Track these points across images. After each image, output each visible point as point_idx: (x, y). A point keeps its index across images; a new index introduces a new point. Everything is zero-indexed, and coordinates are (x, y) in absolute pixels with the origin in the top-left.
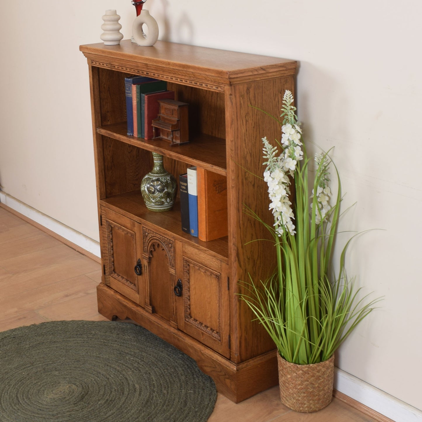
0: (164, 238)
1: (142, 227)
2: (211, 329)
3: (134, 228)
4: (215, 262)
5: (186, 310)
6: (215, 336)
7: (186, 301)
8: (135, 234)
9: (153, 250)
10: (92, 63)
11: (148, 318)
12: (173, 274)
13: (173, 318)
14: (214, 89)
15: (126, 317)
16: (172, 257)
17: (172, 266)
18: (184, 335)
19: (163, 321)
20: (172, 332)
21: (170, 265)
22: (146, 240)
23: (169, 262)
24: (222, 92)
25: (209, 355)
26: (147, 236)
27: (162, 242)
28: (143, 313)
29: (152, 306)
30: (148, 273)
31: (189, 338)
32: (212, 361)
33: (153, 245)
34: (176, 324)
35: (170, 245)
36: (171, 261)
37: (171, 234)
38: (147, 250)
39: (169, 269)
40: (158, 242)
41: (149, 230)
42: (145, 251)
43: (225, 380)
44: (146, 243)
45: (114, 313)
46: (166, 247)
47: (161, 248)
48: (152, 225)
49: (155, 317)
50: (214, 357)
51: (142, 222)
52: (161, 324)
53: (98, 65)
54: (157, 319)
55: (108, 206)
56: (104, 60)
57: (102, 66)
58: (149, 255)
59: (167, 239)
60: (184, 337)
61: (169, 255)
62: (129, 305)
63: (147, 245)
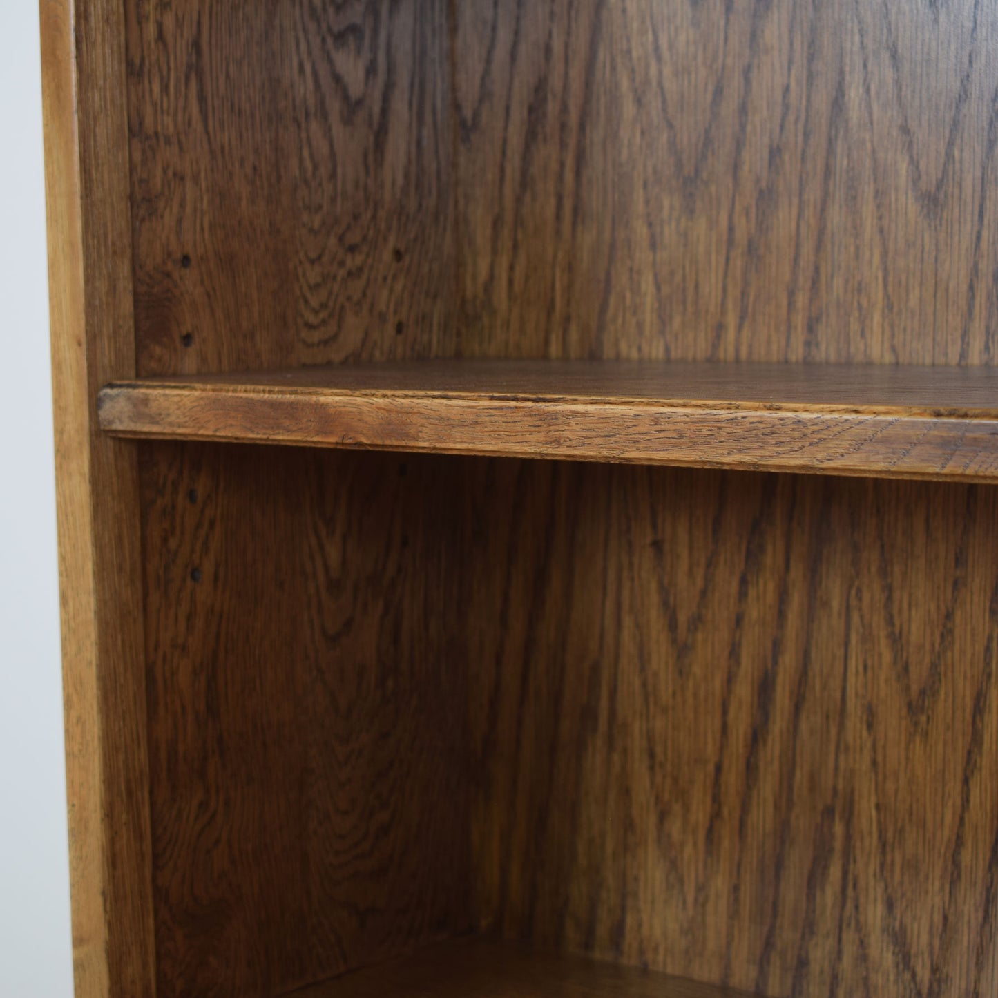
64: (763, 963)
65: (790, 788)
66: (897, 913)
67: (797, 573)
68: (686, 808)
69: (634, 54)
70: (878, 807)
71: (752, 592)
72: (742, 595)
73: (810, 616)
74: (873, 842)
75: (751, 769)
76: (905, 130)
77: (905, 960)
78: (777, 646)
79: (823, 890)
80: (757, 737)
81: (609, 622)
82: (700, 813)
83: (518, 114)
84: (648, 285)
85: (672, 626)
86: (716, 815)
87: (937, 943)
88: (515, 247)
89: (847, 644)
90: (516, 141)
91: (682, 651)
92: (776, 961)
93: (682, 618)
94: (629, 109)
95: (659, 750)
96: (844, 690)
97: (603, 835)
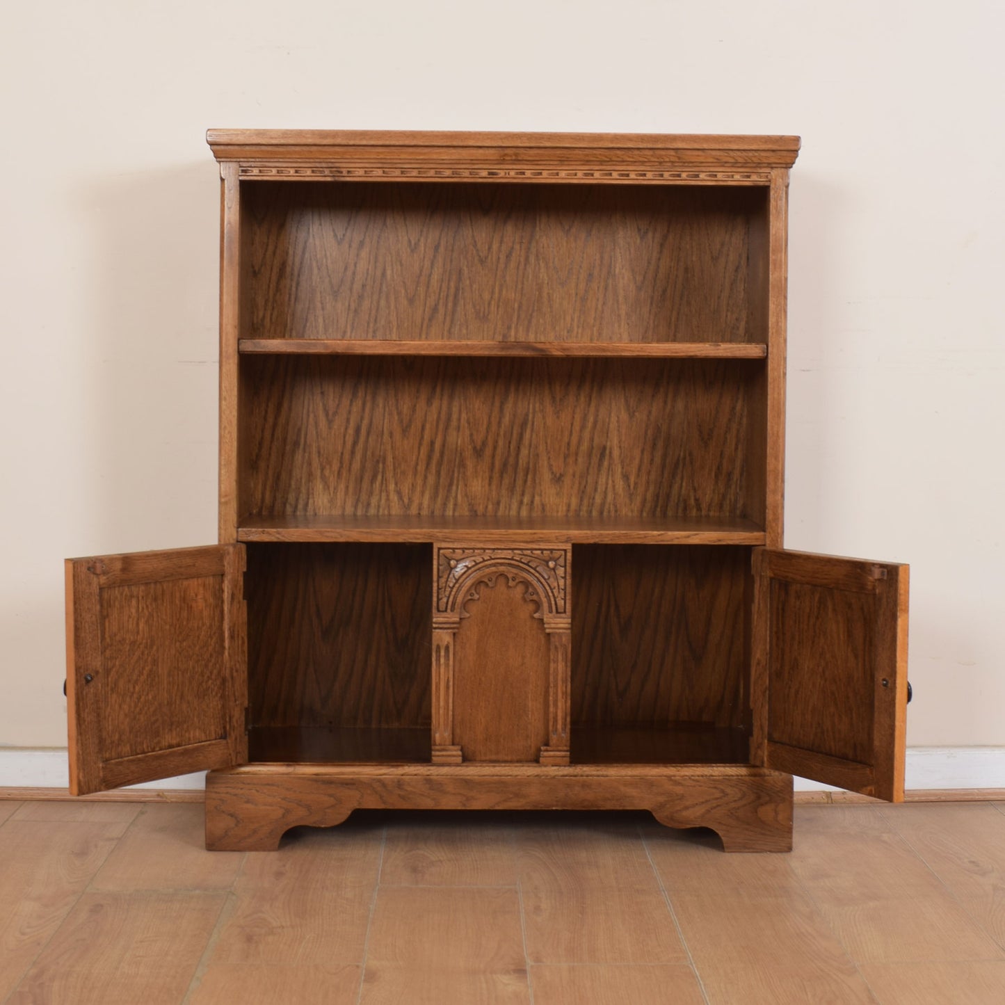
0: (529, 552)
1: (436, 550)
9: (476, 596)
10: (243, 174)
11: (457, 775)
12: (561, 631)
13: (554, 741)
14: (737, 179)
15: (350, 812)
16: (559, 588)
17: (557, 612)
18: (599, 768)
19: (509, 766)
20: (556, 776)
21: (551, 612)
22: (449, 580)
23: (545, 605)
24: (762, 184)
25: (698, 776)
26: (456, 567)
27: (521, 565)
28: (428, 773)
29: (458, 745)
30: (451, 662)
31: (617, 766)
32: (712, 786)
33: (479, 583)
34: (563, 753)
35: (551, 564)
36: (553, 602)
37: (557, 535)
38: (454, 604)
39: (543, 624)
40: (502, 568)
41: (466, 551)
42: (444, 609)
43: (756, 812)
44: (451, 585)
45: (295, 820)
46: (538, 572)
47: (513, 580)
48: (481, 534)
49: (477, 766)
50: (714, 774)
51: (437, 537)
52: (511, 773)
53: (272, 175)
54: (487, 768)
55: (278, 536)
56: (307, 160)
57: (290, 175)
58: (461, 613)
59: (542, 550)
60: (600, 773)
61: (548, 588)
62: (368, 774)
63: (455, 590)
64: (356, 507)
65: (366, 456)
66: (399, 485)
67: (369, 398)
68: (331, 466)
69: (318, 256)
70: (393, 458)
71: (354, 404)
72: (351, 405)
73: (373, 409)
74: (391, 468)
75: (353, 453)
76: (404, 283)
77: (401, 498)
78: (362, 418)
79: (376, 483)
80: (355, 443)
81: (305, 416)
82: (335, 467)
83: (275, 270)
84: (321, 320)
85: (327, 415)
86: (341, 467)
87: (410, 492)
88: (273, 308)
89: (384, 416)
90: (274, 278)
91: (330, 422)
92: (360, 505)
93: (331, 413)
94: (315, 271)
95: (322, 451)
96: (383, 428)
97: (301, 478)
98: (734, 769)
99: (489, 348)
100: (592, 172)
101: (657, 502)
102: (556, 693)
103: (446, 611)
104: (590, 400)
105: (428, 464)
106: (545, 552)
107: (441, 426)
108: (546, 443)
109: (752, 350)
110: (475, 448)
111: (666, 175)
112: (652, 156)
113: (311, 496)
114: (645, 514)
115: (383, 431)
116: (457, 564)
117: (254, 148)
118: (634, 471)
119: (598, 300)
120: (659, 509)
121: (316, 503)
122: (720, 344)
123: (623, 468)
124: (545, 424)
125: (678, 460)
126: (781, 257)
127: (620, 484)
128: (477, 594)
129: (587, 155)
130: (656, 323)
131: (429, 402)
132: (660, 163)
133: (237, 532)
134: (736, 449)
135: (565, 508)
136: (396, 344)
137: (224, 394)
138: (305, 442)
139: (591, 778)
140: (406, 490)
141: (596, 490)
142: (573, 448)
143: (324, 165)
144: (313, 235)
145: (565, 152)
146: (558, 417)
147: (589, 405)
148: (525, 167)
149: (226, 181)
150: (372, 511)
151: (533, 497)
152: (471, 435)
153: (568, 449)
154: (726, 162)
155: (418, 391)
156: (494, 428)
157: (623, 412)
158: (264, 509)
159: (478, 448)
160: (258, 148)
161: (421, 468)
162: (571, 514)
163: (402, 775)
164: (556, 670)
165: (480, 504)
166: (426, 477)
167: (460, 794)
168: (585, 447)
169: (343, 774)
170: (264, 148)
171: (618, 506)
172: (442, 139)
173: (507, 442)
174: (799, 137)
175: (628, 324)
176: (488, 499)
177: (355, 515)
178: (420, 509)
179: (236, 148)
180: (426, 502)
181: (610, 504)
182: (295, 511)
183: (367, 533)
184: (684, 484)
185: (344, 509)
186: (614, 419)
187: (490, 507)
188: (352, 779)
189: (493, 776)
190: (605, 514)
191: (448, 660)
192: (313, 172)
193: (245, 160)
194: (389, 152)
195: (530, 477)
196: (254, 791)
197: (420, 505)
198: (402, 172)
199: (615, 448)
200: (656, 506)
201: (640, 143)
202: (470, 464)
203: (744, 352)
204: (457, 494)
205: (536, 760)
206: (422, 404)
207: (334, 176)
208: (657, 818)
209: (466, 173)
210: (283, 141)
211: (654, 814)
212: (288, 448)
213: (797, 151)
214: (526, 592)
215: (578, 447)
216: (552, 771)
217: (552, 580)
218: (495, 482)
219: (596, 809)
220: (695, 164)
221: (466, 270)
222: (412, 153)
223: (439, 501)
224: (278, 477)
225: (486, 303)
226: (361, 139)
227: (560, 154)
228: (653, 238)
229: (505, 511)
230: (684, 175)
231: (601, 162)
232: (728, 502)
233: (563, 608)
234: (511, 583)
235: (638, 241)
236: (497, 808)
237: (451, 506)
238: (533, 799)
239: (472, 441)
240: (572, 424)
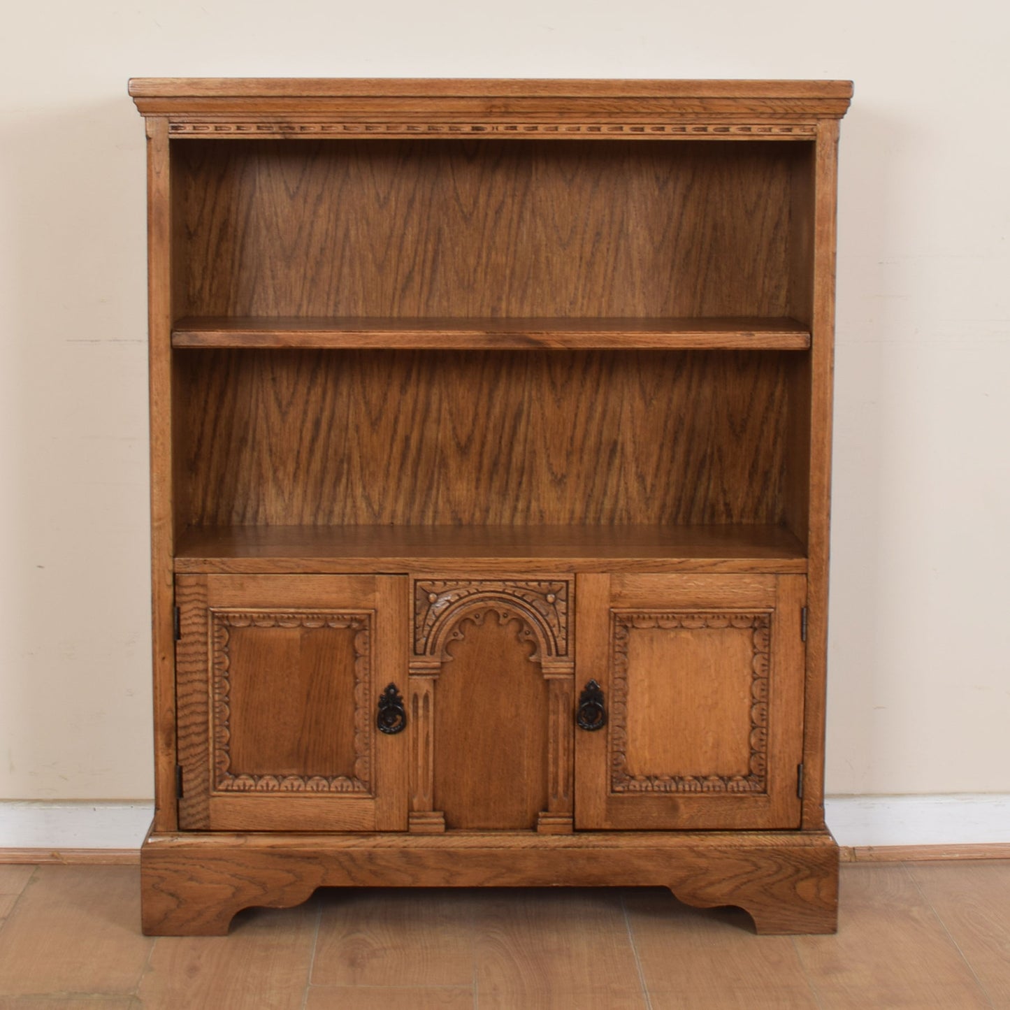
0: (523, 584)
1: (412, 582)
2: (721, 778)
3: (371, 596)
4: (750, 583)
5: (615, 762)
6: (741, 789)
7: (616, 736)
8: (376, 611)
9: (461, 636)
10: (173, 131)
11: (439, 847)
12: (562, 677)
13: (554, 806)
14: (776, 133)
15: (312, 891)
16: (559, 627)
17: (558, 654)
18: (607, 837)
19: (500, 835)
20: (556, 847)
21: (550, 654)
22: (428, 617)
23: (544, 646)
24: (805, 138)
25: (726, 846)
26: (436, 602)
27: (514, 599)
28: (405, 844)
29: (440, 810)
30: (431, 714)
31: (630, 835)
32: (741, 857)
33: (463, 621)
34: (565, 820)
35: (550, 598)
36: (553, 643)
37: (557, 563)
38: (434, 645)
39: (541, 668)
40: (491, 603)
41: (448, 583)
42: (422, 652)
43: (795, 888)
44: (431, 623)
45: (245, 900)
46: (533, 607)
47: (505, 617)
48: (465, 562)
49: (462, 836)
50: (744, 843)
51: (414, 567)
52: (502, 844)
53: (208, 132)
54: (475, 838)
55: (222, 566)
56: (252, 114)
57: (231, 133)
58: (442, 656)
59: (539, 581)
60: (609, 843)
61: (546, 626)
62: (332, 846)
63: (435, 629)
64: (315, 515)
65: (327, 455)
66: (367, 489)
67: (330, 384)
68: (285, 467)
69: (267, 214)
70: (360, 457)
71: (312, 392)
72: (308, 393)
73: (335, 398)
74: (358, 468)
75: (311, 451)
76: (371, 245)
77: (370, 504)
78: (322, 410)
79: (339, 487)
80: (314, 440)
81: (253, 407)
82: (291, 467)
83: (215, 232)
84: (271, 291)
85: (280, 406)
86: (298, 468)
87: (381, 497)
88: (213, 277)
89: (348, 407)
90: (214, 240)
91: (284, 414)
92: (321, 513)
93: (284, 403)
94: (264, 232)
95: (274, 448)
96: (347, 421)
97: (249, 481)
98: (768, 837)
99: (473, 340)
100: (598, 126)
101: (679, 506)
102: (556, 750)
103: (424, 653)
104: (598, 385)
105: (402, 465)
106: (542, 584)
107: (418, 418)
108: (545, 437)
109: (793, 340)
110: (458, 444)
111: (689, 129)
112: (672, 106)
113: (261, 503)
114: (664, 522)
115: (347, 425)
116: (438, 598)
117: (186, 101)
118: (650, 470)
119: (607, 264)
120: (681, 516)
121: (267, 512)
122: (753, 332)
123: (637, 467)
124: (543, 414)
125: (705, 456)
126: (828, 227)
127: (634, 486)
128: (462, 633)
129: (592, 106)
130: (678, 292)
131: (403, 390)
132: (682, 114)
133: (174, 562)
134: (775, 443)
135: (567, 516)
136: (362, 336)
137: (155, 397)
138: (254, 437)
139: (598, 849)
140: (375, 494)
141: (605, 494)
142: (577, 443)
143: (271, 120)
144: (260, 188)
145: (565, 102)
146: (558, 407)
147: (597, 392)
148: (517, 120)
149: (152, 142)
150: (336, 521)
151: (530, 502)
152: (454, 428)
153: (572, 445)
154: (762, 113)
155: (389, 376)
156: (482, 421)
157: (637, 399)
158: (205, 518)
159: (463, 443)
160: (191, 101)
161: (394, 468)
162: (574, 522)
163: (374, 847)
164: (556, 723)
165: (464, 512)
166: (400, 480)
167: (442, 869)
168: (591, 441)
169: (304, 845)
170: (197, 100)
171: (632, 513)
172: (416, 89)
173: (498, 437)
174: (852, 82)
175: (644, 293)
176: (475, 506)
177: (315, 526)
178: (393, 517)
179: (164, 100)
180: (400, 508)
181: (622, 510)
182: (242, 521)
183: (328, 562)
184: (712, 486)
185: (301, 517)
186: (627, 407)
187: (478, 514)
188: (315, 852)
189: (482, 847)
190: (616, 522)
191: (428, 711)
192: (259, 128)
193: (177, 115)
194: (350, 104)
195: (525, 479)
196: (198, 867)
197: (394, 512)
198: (367, 128)
199: (628, 443)
200: (678, 513)
201: (658, 92)
202: (453, 464)
203: (783, 343)
204: (437, 499)
205: (533, 828)
206: (394, 392)
207: (283, 133)
208: (676, 896)
209: (445, 129)
210: (221, 93)
211: (673, 891)
212: (233, 445)
213: (849, 99)
214: (520, 631)
215: (583, 443)
216: (553, 841)
217: (550, 617)
218: (483, 484)
219: (603, 885)
220: (724, 116)
221: (446, 230)
222: (379, 105)
223: (416, 508)
224: (221, 480)
225: (472, 270)
226: (316, 90)
227: (560, 105)
228: (675, 188)
229: (495, 520)
230: (711, 129)
231: (610, 114)
232: (764, 507)
233: (564, 649)
234: (502, 621)
235: (657, 193)
236: (486, 885)
237: (430, 514)
238: (530, 873)
239: (455, 435)
240: (576, 415)
